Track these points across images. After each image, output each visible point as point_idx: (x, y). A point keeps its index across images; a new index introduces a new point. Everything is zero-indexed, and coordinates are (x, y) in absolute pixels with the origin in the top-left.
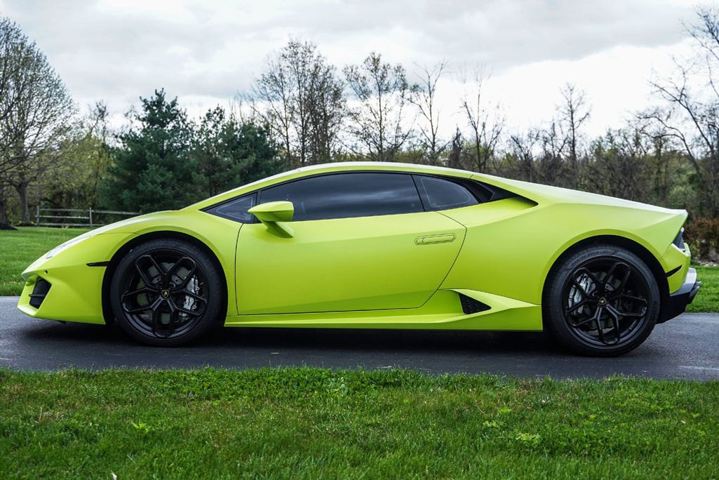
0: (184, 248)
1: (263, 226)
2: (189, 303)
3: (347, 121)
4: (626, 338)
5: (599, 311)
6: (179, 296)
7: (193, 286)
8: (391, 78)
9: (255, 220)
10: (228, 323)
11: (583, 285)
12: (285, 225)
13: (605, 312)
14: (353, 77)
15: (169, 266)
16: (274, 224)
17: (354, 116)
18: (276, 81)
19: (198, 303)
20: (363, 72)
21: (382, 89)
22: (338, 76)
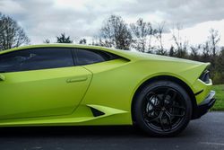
4: (175, 127)
5: (161, 113)
11: (153, 101)
13: (164, 114)
14: (133, 27)
18: (107, 30)
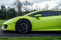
0: (26, 21)
1: (36, 18)
2: (27, 28)
3: (23, 8)
6: (25, 27)
7: (27, 26)
8: (28, 3)
9: (35, 17)
10: (32, 30)
12: (39, 18)
14: (24, 3)
15: (23, 23)
16: (37, 18)
17: (24, 7)
18: (15, 4)
19: (28, 28)
20: (25, 2)
21: (27, 4)
22: (22, 3)
